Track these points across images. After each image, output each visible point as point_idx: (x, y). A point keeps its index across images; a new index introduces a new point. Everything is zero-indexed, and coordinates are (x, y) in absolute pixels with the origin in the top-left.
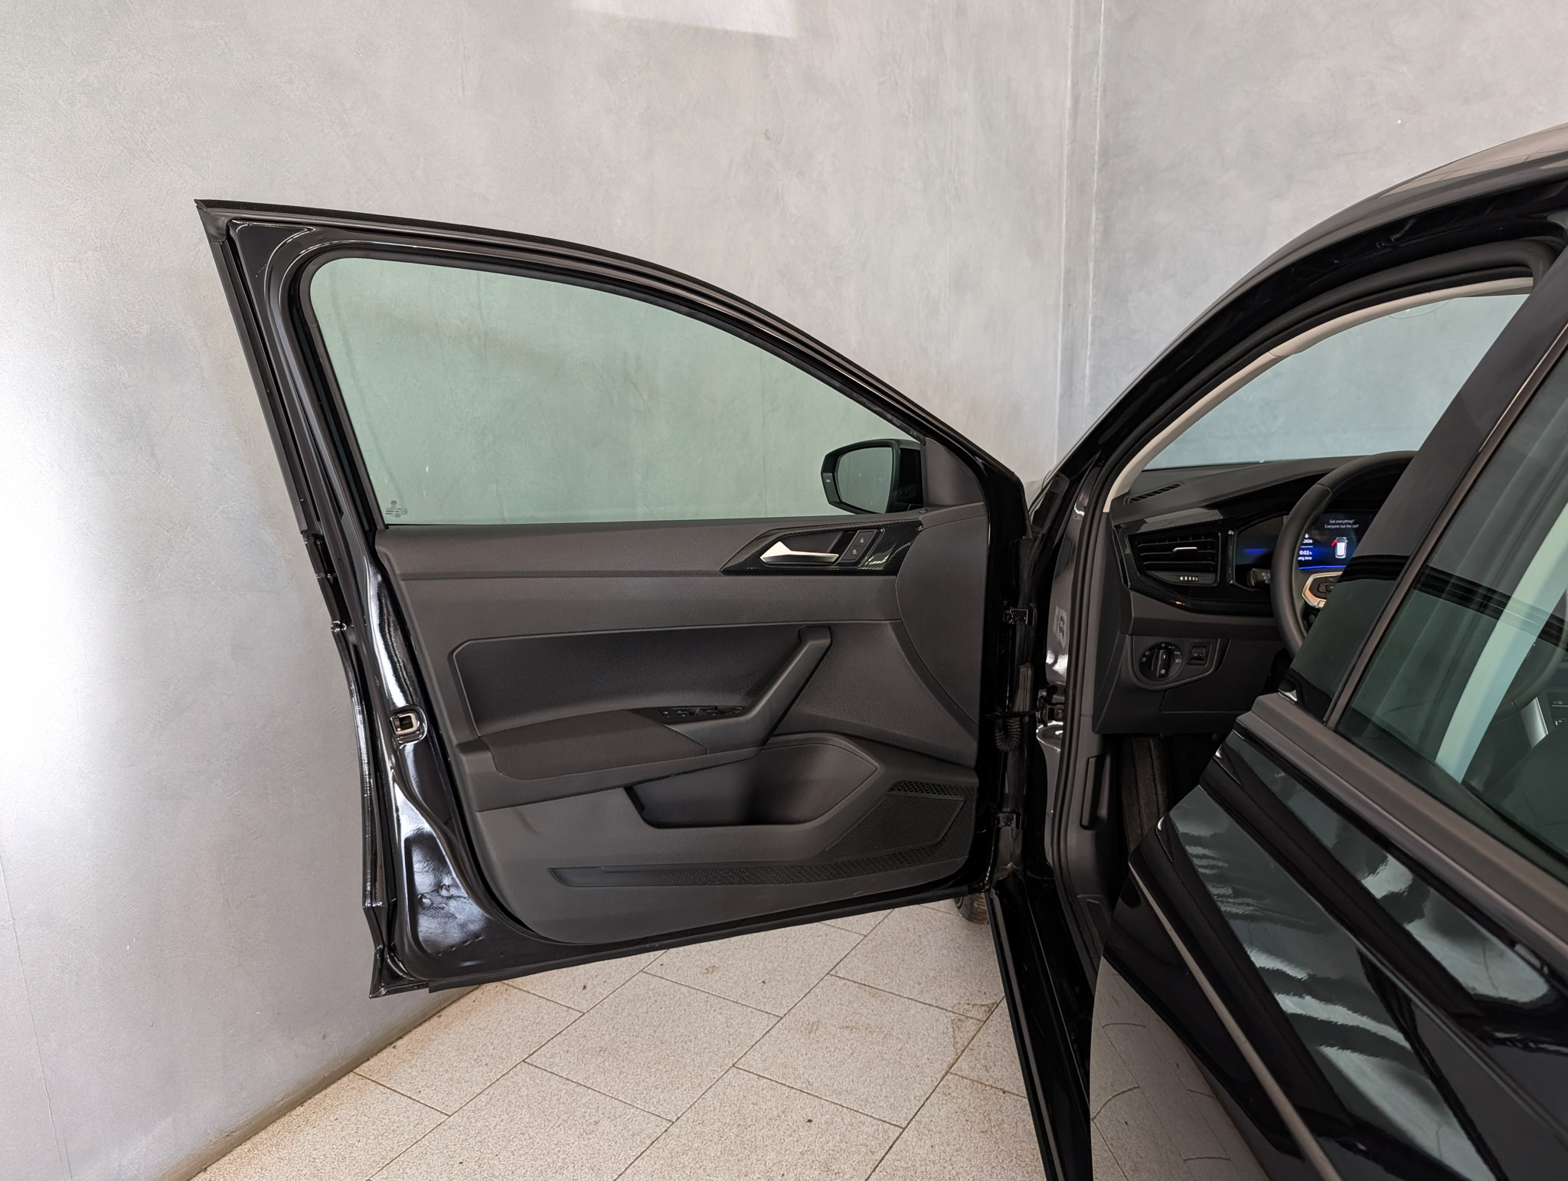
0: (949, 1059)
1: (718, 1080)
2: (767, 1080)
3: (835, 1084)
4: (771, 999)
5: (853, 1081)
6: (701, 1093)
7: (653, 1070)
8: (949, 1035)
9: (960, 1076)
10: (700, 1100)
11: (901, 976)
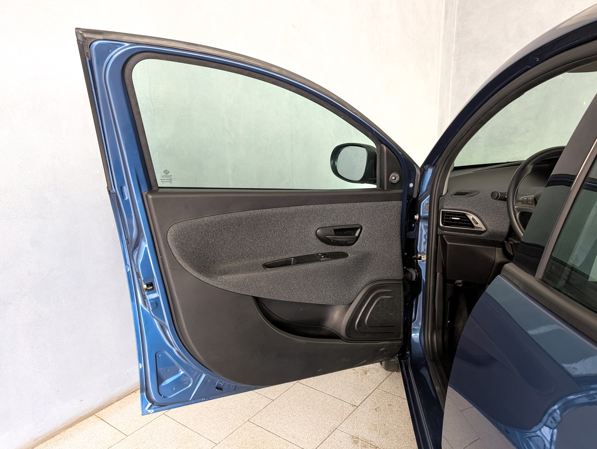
0: (338, 423)
1: (240, 427)
2: (259, 428)
3: (288, 431)
4: (271, 392)
5: (295, 430)
6: (232, 432)
7: (215, 420)
8: (341, 412)
9: (341, 431)
10: (231, 435)
11: (328, 384)
